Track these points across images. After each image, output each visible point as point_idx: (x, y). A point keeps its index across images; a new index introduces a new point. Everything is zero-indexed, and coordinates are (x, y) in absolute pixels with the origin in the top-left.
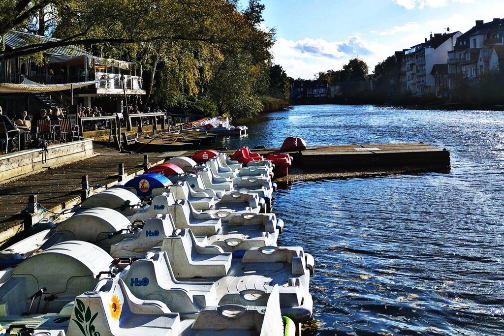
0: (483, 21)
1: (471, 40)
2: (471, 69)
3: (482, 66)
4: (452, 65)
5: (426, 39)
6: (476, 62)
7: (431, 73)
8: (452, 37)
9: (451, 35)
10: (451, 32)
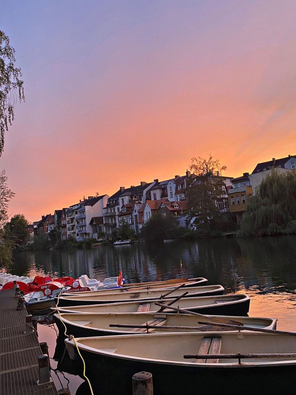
0: (124, 187)
1: (120, 199)
2: (127, 218)
3: (137, 215)
4: (106, 217)
5: (80, 201)
6: (131, 214)
7: (90, 224)
8: (102, 198)
9: (102, 197)
10: (100, 195)
